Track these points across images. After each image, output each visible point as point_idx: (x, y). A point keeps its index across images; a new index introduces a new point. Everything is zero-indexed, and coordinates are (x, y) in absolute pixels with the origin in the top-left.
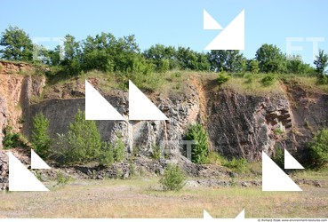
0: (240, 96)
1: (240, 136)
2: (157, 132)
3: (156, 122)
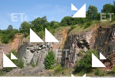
2: (38, 56)
3: (38, 51)
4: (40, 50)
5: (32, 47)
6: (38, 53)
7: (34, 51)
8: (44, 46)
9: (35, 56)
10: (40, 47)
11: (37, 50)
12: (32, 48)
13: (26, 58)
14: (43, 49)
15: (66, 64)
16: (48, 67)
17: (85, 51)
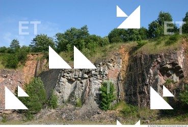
0: (146, 56)
1: (139, 87)
2: (83, 88)
3: (82, 81)
4: (87, 78)
5: (70, 74)
6: (82, 83)
7: (74, 80)
8: (93, 72)
9: (77, 89)
10: (85, 73)
11: (79, 79)
12: (71, 76)
13: (60, 92)
14: (92, 77)
15: (139, 102)
16: (106, 107)
17: (175, 81)
